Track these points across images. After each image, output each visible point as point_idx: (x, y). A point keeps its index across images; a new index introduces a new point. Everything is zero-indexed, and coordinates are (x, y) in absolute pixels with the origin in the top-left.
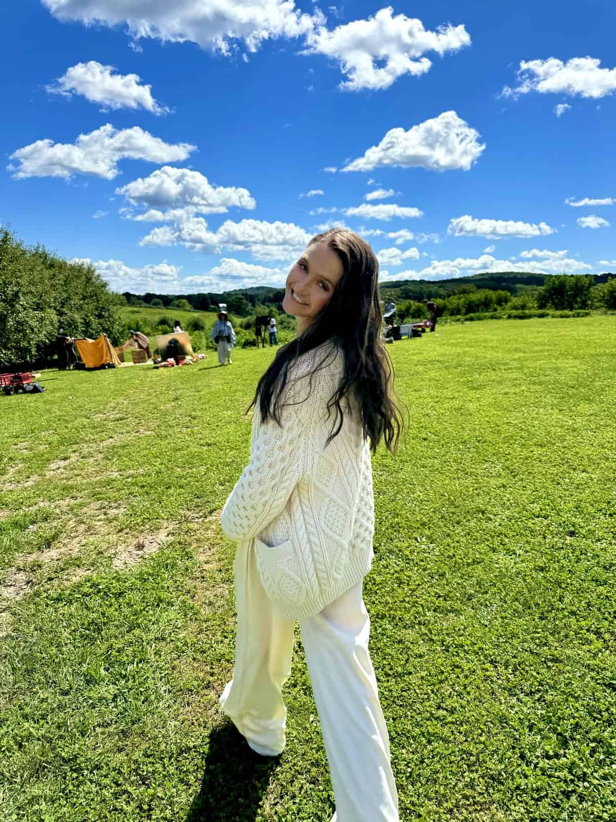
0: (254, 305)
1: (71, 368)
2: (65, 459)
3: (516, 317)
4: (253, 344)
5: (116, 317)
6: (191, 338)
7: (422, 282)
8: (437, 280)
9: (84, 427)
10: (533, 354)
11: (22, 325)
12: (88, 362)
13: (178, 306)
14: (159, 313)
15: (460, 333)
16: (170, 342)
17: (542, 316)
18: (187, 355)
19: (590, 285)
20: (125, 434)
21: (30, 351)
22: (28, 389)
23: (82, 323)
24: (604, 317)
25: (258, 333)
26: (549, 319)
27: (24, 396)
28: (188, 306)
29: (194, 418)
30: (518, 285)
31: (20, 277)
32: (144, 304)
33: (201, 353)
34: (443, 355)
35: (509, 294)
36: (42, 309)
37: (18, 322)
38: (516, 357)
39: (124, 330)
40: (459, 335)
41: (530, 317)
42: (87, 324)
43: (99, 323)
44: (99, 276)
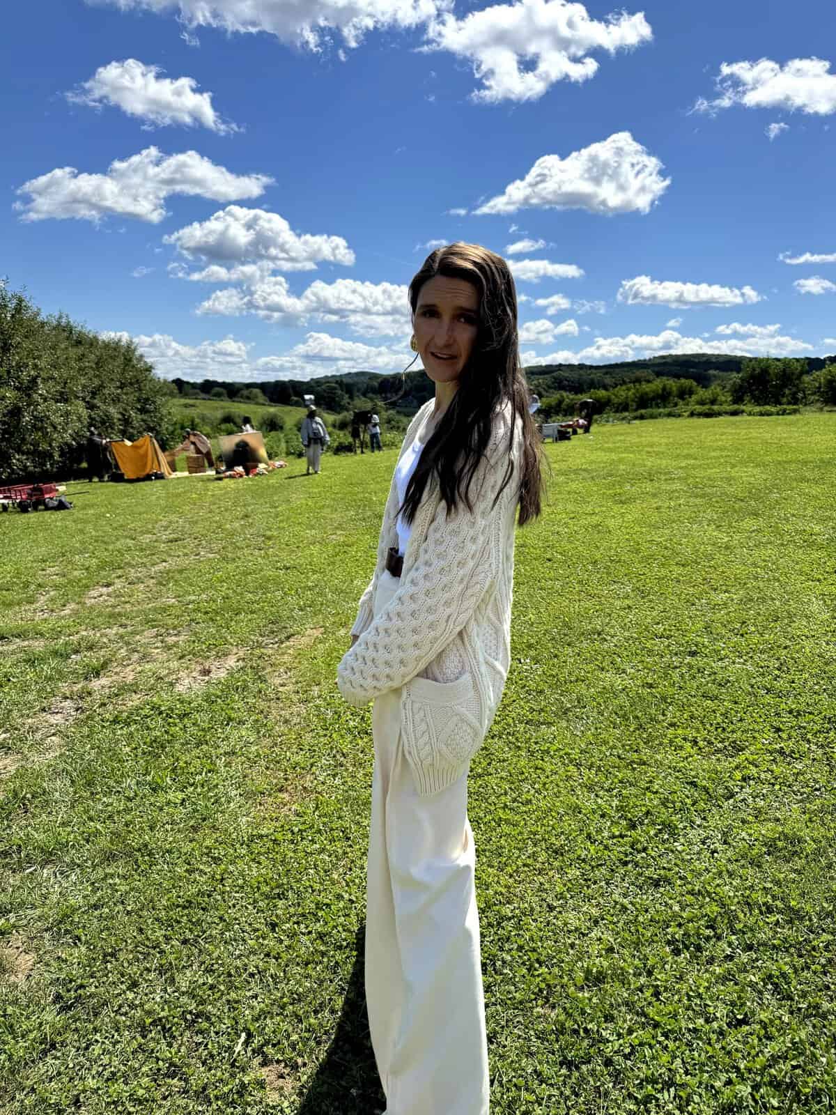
0: (351, 398)
1: (106, 478)
2: (108, 585)
3: (700, 415)
4: (349, 449)
5: (164, 412)
6: (265, 440)
7: (581, 366)
8: (601, 364)
9: (129, 549)
10: (706, 462)
11: (42, 421)
12: (127, 470)
13: (248, 398)
14: (223, 408)
15: (622, 434)
16: (238, 445)
17: (735, 413)
18: (260, 462)
19: (802, 373)
20: (182, 558)
21: (51, 456)
22: (51, 505)
23: (119, 420)
24: (817, 415)
25: (355, 434)
26: (745, 417)
27: (47, 514)
28: (262, 398)
29: (269, 538)
30: (712, 372)
31: (39, 357)
32: (203, 395)
33: (279, 460)
34: (592, 462)
35: (695, 384)
36: (66, 401)
37: (35, 417)
38: (683, 465)
39: (175, 429)
40: (619, 438)
41: (719, 414)
42: (126, 421)
43: (143, 420)
44: (142, 356)
